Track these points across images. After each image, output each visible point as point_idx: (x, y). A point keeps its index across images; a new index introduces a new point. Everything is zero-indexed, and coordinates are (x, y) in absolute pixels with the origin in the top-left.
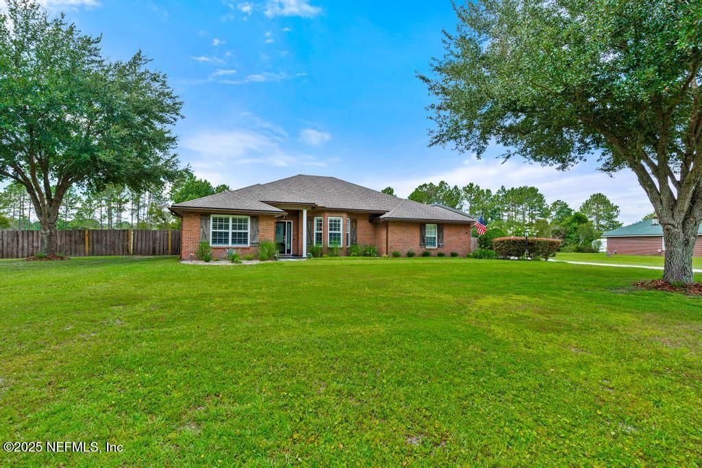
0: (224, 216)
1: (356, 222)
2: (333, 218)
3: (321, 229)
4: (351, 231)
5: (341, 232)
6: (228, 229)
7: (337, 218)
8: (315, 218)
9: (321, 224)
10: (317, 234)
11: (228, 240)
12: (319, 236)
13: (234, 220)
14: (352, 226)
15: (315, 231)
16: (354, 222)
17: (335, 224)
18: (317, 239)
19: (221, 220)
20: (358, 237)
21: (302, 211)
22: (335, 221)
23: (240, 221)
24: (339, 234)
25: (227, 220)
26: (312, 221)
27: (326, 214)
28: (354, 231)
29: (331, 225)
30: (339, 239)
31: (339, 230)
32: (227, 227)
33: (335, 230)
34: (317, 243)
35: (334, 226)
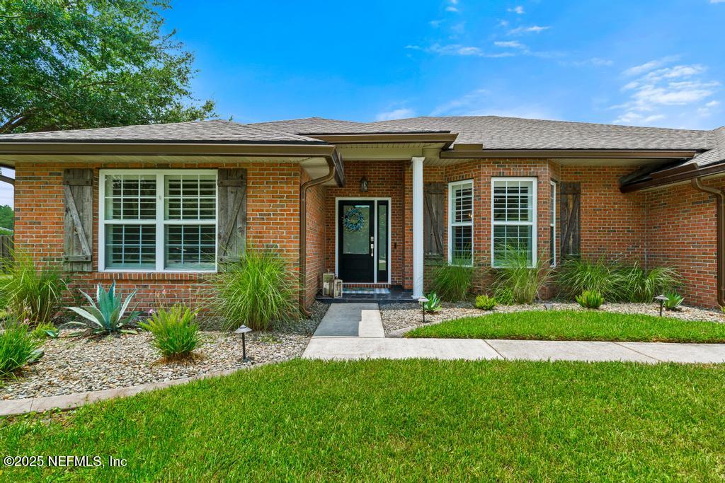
0: (139, 175)
1: (577, 193)
2: (507, 182)
3: (467, 218)
4: (561, 221)
5: (533, 222)
6: (152, 214)
7: (519, 181)
8: (450, 185)
9: (467, 203)
10: (458, 230)
11: (153, 250)
12: (463, 236)
13: (173, 187)
14: (563, 206)
15: (451, 223)
16: (570, 191)
17: (513, 202)
18: (457, 244)
19: (131, 186)
20: (585, 236)
21: (409, 163)
22: (513, 190)
23: (190, 187)
24: (526, 230)
25: (150, 186)
26: (443, 193)
27: (486, 170)
28: (569, 220)
29: (499, 202)
30: (526, 244)
31: (525, 216)
32: (149, 210)
33: (513, 216)
34: (457, 255)
35: (511, 203)
